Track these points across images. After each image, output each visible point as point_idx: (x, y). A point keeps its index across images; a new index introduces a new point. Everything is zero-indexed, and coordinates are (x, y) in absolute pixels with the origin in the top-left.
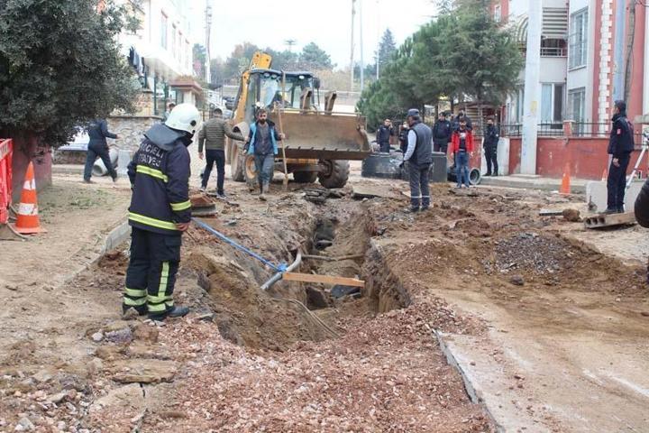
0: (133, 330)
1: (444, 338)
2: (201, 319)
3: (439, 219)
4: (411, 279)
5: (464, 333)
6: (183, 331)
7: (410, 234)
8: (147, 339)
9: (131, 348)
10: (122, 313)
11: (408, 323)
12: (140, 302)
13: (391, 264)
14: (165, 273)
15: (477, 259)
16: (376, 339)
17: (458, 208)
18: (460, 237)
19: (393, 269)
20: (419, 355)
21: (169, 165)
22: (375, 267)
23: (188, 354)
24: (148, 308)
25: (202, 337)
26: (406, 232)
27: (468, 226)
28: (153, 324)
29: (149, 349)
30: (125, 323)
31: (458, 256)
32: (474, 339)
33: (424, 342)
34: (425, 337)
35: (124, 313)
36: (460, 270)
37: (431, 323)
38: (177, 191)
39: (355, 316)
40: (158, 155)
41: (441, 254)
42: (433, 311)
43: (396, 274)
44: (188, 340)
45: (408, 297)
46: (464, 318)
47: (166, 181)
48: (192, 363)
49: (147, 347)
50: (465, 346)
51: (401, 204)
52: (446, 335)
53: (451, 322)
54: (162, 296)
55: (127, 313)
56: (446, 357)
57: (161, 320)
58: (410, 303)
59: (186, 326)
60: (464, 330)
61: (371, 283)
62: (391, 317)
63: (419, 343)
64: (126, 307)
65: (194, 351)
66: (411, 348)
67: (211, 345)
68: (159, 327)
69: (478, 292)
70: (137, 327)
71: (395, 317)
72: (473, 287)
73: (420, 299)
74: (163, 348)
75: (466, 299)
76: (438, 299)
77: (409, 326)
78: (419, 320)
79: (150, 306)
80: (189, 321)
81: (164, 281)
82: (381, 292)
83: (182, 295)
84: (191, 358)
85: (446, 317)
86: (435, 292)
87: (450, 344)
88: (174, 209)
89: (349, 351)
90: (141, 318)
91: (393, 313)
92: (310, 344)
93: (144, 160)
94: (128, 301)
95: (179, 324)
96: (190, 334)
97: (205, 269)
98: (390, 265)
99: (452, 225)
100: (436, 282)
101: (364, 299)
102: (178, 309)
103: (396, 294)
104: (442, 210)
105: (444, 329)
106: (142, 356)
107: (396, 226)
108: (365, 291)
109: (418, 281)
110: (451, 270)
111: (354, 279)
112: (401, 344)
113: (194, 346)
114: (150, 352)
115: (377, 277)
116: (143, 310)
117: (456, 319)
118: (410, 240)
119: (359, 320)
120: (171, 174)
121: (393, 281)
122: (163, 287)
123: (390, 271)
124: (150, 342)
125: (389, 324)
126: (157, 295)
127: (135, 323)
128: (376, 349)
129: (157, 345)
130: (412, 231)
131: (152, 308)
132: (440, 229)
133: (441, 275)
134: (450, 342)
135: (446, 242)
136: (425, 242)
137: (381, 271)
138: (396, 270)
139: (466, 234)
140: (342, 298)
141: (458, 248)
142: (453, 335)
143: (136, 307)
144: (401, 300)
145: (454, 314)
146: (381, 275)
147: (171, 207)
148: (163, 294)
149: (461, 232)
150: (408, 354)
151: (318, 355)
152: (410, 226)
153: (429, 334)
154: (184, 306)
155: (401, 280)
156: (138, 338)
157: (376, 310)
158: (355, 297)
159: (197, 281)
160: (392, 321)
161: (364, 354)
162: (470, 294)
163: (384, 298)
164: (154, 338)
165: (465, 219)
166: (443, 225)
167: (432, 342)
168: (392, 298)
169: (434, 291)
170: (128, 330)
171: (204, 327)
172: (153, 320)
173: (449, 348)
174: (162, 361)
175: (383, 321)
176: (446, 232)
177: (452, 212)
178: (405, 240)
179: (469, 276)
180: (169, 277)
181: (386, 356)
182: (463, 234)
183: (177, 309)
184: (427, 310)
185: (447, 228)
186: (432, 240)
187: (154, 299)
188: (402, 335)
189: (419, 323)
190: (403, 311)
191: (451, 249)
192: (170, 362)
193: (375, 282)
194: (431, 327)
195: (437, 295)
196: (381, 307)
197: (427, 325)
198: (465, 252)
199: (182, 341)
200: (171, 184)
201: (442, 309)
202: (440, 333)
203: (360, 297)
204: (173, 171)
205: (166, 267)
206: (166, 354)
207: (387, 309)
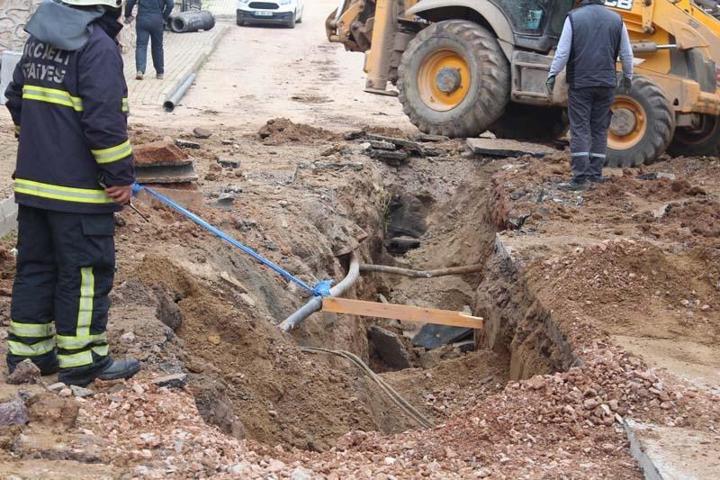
0: (29, 403)
1: (638, 433)
2: (162, 384)
3: (633, 198)
4: (576, 316)
5: (678, 425)
6: (126, 406)
7: (576, 228)
8: (55, 421)
9: (24, 438)
10: (7, 371)
11: (567, 401)
12: (41, 349)
13: (537, 286)
14: (88, 290)
15: (707, 280)
16: (503, 430)
17: (673, 177)
18: (674, 235)
19: (539, 296)
20: (588, 465)
21: (82, 76)
22: (504, 290)
23: (136, 452)
24: (58, 362)
25: (164, 420)
26: (566, 224)
27: (692, 213)
28: (67, 391)
29: (58, 441)
30: (14, 389)
31: (671, 273)
32: (699, 437)
33: (599, 440)
34: (602, 431)
35: (11, 372)
36: (673, 300)
37: (614, 402)
38: (103, 124)
39: (462, 386)
40: (58, 60)
41: (635, 268)
42: (619, 379)
43: (545, 304)
44: (137, 425)
45: (569, 350)
46: (679, 395)
47: (78, 108)
48: (143, 469)
49: (56, 437)
50: (681, 450)
51: (558, 167)
52: (642, 427)
53: (654, 402)
54: (83, 336)
55: (17, 370)
56: (641, 471)
57: (83, 386)
58: (572, 361)
59: (132, 397)
60: (680, 418)
61: (495, 321)
62: (533, 389)
63: (590, 440)
64: (13, 360)
65: (147, 446)
66: (574, 450)
67: (182, 435)
68: (79, 399)
69: (708, 345)
70: (37, 397)
71: (542, 389)
72: (698, 334)
73: (592, 354)
74: (88, 439)
75: (684, 357)
76: (628, 355)
77: (569, 407)
78: (589, 395)
79: (61, 357)
80: (139, 387)
81: (86, 305)
82: (515, 338)
83: (125, 336)
84: (140, 460)
85: (644, 392)
86: (623, 342)
87: (652, 445)
88: (101, 161)
89: (451, 453)
90: (44, 380)
91: (538, 380)
92: (373, 437)
93: (32, 74)
94: (17, 348)
95: (119, 394)
96: (140, 413)
97: (172, 287)
98: (533, 288)
99: (659, 211)
100: (624, 322)
101: (480, 352)
102: (117, 364)
103: (544, 343)
104: (639, 182)
105: (639, 415)
106: (47, 455)
107: (546, 211)
108: (485, 337)
109: (589, 320)
110: (655, 301)
111: (461, 314)
112: (552, 441)
113: (149, 437)
114: (61, 447)
115: (508, 310)
116: (48, 365)
117: (665, 396)
118: (575, 240)
119: (470, 394)
120: (87, 93)
121: (540, 317)
122: (85, 317)
123: (534, 299)
124: (61, 427)
125: (531, 402)
126: (74, 334)
127: (33, 390)
128: (504, 452)
129: (75, 434)
130: (579, 222)
131: (67, 361)
132: (636, 218)
133: (635, 309)
134: (650, 441)
135: (647, 244)
136: (603, 244)
137: (515, 299)
138: (545, 298)
139: (687, 231)
140: (438, 351)
141: (670, 257)
142: (657, 429)
143: (34, 359)
144: (553, 356)
145: (659, 385)
146: (516, 306)
147: (93, 158)
148: (87, 330)
149: (676, 225)
150: (567, 462)
151: (390, 460)
152: (574, 212)
153: (608, 425)
154: (130, 358)
155: (555, 317)
156: (39, 419)
157: (505, 375)
158: (463, 350)
159: (154, 311)
160: (536, 396)
161: (480, 459)
162: (693, 348)
163: (521, 353)
164: (69, 419)
165: (686, 200)
166: (640, 211)
167: (615, 440)
168: (536, 353)
169: (620, 340)
170: (18, 404)
171: (168, 400)
172: (68, 385)
173: (650, 452)
174: (85, 465)
175: (517, 397)
176: (646, 224)
177: (660, 186)
178: (565, 240)
179: (691, 313)
180: (95, 298)
181: (523, 464)
182: (680, 229)
183: (115, 364)
184: (606, 378)
185: (649, 218)
186: (617, 239)
187: (68, 342)
188: (555, 426)
189: (590, 402)
190: (558, 377)
191: (656, 259)
192: (100, 466)
193: (504, 321)
194: (614, 411)
195: (627, 348)
196: (515, 368)
197: (605, 407)
198: (683, 264)
199: (126, 427)
200: (90, 114)
201: (635, 375)
202: (631, 423)
203: (473, 348)
204: (91, 87)
205: (88, 278)
206: (93, 450)
207: (526, 372)
